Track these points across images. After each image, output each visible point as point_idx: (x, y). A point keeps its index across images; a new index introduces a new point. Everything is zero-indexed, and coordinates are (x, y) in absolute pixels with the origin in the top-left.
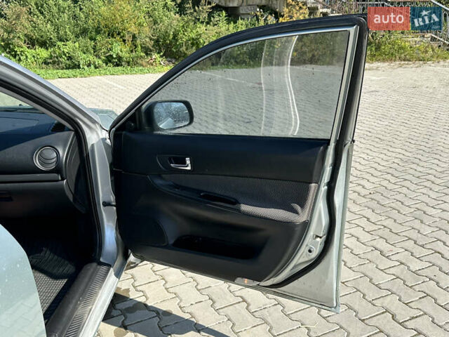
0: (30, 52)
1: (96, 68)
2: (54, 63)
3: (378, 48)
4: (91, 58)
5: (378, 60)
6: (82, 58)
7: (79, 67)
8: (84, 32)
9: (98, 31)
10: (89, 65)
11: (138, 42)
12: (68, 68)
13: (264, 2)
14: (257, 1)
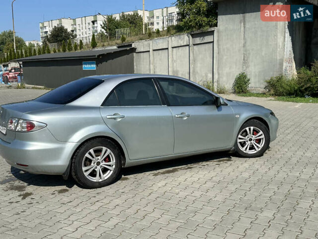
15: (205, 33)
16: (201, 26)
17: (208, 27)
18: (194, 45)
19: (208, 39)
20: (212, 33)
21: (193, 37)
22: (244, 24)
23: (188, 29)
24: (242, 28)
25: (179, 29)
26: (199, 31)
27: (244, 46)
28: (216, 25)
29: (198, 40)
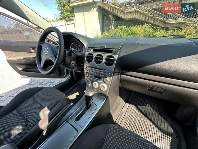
8: (129, 34)
9: (132, 34)
13: (177, 26)
14: (175, 25)
15: (71, 20)
16: (68, 17)
17: (71, 17)
18: (67, 25)
19: (72, 22)
20: (73, 20)
21: (66, 22)
22: (84, 17)
23: (64, 19)
24: (84, 18)
25: (61, 19)
26: (68, 19)
27: (85, 25)
28: (74, 17)
29: (68, 23)
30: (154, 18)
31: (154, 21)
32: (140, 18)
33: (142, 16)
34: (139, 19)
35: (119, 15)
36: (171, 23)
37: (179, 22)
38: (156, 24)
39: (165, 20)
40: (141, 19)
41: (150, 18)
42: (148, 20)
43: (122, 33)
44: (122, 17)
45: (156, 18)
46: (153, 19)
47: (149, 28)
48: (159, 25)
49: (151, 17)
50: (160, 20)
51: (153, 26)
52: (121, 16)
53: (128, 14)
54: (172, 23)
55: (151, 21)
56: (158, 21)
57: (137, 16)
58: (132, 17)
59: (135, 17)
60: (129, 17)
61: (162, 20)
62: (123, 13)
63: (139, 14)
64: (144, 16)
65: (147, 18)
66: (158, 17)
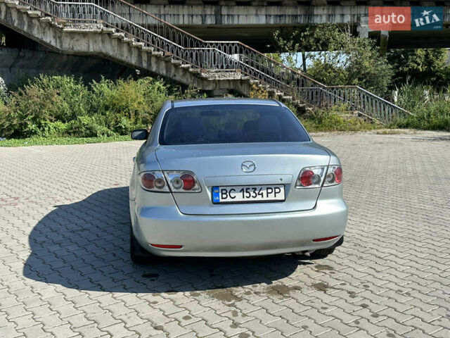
0: (51, 125)
1: (108, 136)
2: (74, 132)
3: (320, 122)
4: (105, 129)
5: (322, 131)
6: (99, 128)
7: (96, 136)
9: (107, 108)
10: (103, 134)
11: (140, 117)
12: (87, 136)
13: (232, 87)
14: (227, 86)
30: (166, 62)
31: (168, 69)
32: (122, 56)
33: (125, 49)
34: (119, 57)
35: (36, 34)
36: (214, 81)
37: (232, 78)
38: (174, 78)
39: (199, 70)
40: (124, 58)
41: (153, 60)
42: (149, 64)
43: (65, 104)
44: (53, 43)
45: (173, 61)
46: (163, 64)
47: (158, 89)
48: (184, 81)
49: (158, 57)
50: (186, 70)
51: (168, 86)
52: (48, 41)
53: (77, 37)
54: (219, 81)
55: (158, 67)
56: (180, 71)
57: (110, 49)
58: (91, 50)
59: (104, 51)
60: (82, 46)
61: (191, 70)
62: (55, 32)
63: (115, 43)
64: (135, 53)
65: (145, 57)
66: (177, 62)
